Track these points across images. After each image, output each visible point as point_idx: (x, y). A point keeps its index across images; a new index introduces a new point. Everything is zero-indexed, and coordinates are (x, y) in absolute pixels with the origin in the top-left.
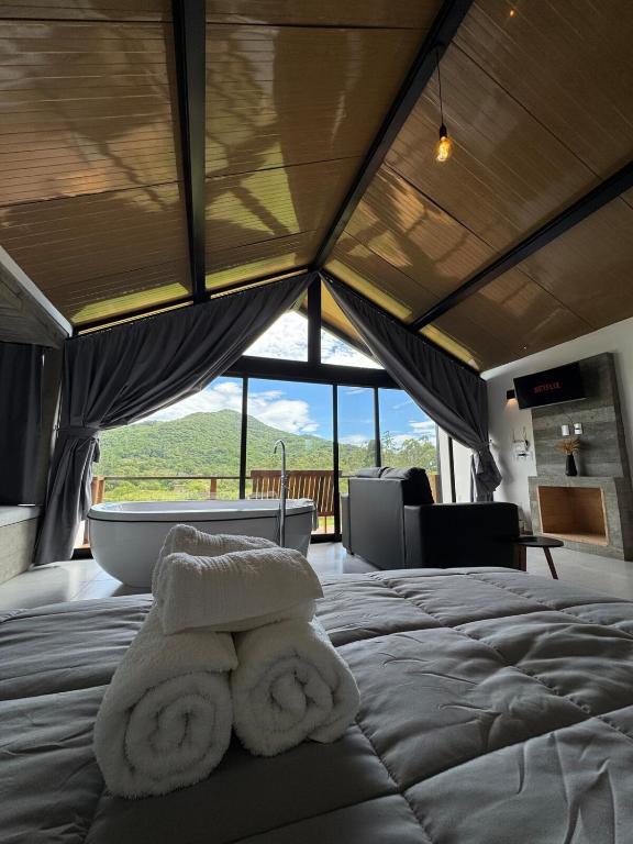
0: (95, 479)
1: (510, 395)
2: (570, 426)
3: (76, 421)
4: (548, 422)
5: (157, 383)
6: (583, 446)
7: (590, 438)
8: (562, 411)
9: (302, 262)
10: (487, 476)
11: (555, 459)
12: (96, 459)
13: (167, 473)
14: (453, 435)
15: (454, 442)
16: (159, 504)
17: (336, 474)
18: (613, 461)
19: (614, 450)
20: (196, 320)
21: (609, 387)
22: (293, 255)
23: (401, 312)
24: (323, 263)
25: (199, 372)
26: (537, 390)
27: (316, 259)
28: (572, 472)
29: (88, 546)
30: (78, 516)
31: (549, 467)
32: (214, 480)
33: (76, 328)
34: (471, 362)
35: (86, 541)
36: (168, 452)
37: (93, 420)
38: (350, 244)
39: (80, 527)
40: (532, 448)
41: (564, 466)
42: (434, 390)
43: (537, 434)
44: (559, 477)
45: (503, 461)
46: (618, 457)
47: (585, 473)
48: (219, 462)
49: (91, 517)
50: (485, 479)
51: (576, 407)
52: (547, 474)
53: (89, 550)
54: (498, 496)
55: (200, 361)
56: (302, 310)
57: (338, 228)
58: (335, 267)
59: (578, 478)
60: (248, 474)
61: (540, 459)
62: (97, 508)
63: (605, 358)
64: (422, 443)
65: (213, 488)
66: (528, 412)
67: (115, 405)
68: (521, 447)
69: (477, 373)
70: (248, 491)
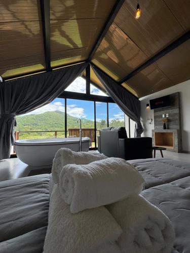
0: (16, 132)
1: (148, 105)
2: (165, 115)
3: (7, 112)
4: (159, 113)
5: (35, 100)
6: (169, 120)
7: (171, 118)
8: (163, 110)
9: (83, 59)
10: (139, 129)
11: (160, 124)
12: (15, 125)
13: (39, 130)
14: (130, 117)
15: (130, 120)
16: (37, 140)
17: (95, 130)
18: (176, 125)
19: (177, 122)
20: (48, 77)
21: (178, 103)
22: (81, 56)
23: (116, 78)
24: (91, 60)
25: (50, 96)
26: (157, 103)
27: (89, 58)
28: (165, 128)
29: (15, 154)
30: (11, 144)
31: (158, 127)
32: (56, 132)
33: (4, 79)
34: (136, 95)
35: (14, 152)
36: (39, 124)
37: (13, 112)
38: (100, 53)
39: (12, 148)
40: (153, 121)
41: (163, 126)
42: (125, 103)
43: (155, 117)
44: (161, 129)
45: (144, 125)
46: (178, 124)
47: (168, 128)
48: (56, 127)
49: (16, 144)
50: (139, 131)
51: (167, 109)
52: (157, 129)
53: (16, 155)
54: (142, 135)
55: (50, 93)
56: (83, 76)
57: (96, 46)
58: (95, 61)
59: (166, 130)
60: (67, 130)
61: (155, 125)
62: (17, 141)
63: (177, 94)
64: (117, 121)
65: (56, 135)
66: (153, 110)
67: (21, 107)
68: (150, 121)
69: (138, 99)
70: (68, 135)
